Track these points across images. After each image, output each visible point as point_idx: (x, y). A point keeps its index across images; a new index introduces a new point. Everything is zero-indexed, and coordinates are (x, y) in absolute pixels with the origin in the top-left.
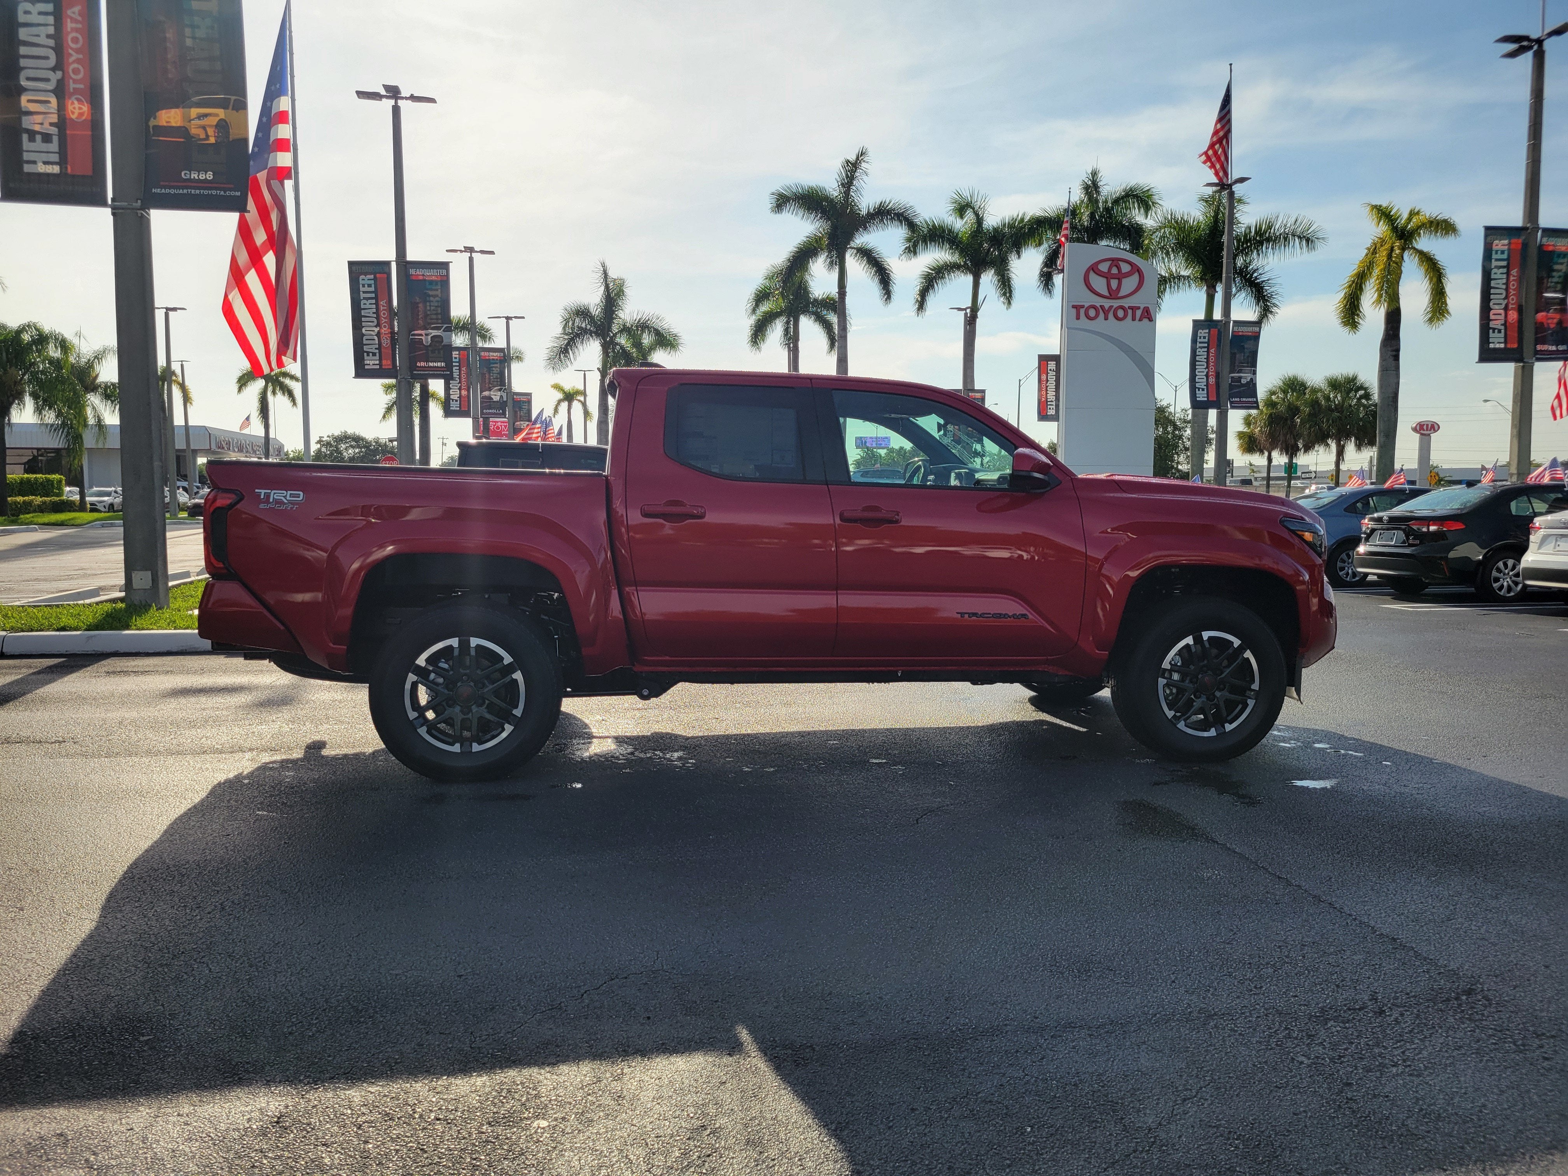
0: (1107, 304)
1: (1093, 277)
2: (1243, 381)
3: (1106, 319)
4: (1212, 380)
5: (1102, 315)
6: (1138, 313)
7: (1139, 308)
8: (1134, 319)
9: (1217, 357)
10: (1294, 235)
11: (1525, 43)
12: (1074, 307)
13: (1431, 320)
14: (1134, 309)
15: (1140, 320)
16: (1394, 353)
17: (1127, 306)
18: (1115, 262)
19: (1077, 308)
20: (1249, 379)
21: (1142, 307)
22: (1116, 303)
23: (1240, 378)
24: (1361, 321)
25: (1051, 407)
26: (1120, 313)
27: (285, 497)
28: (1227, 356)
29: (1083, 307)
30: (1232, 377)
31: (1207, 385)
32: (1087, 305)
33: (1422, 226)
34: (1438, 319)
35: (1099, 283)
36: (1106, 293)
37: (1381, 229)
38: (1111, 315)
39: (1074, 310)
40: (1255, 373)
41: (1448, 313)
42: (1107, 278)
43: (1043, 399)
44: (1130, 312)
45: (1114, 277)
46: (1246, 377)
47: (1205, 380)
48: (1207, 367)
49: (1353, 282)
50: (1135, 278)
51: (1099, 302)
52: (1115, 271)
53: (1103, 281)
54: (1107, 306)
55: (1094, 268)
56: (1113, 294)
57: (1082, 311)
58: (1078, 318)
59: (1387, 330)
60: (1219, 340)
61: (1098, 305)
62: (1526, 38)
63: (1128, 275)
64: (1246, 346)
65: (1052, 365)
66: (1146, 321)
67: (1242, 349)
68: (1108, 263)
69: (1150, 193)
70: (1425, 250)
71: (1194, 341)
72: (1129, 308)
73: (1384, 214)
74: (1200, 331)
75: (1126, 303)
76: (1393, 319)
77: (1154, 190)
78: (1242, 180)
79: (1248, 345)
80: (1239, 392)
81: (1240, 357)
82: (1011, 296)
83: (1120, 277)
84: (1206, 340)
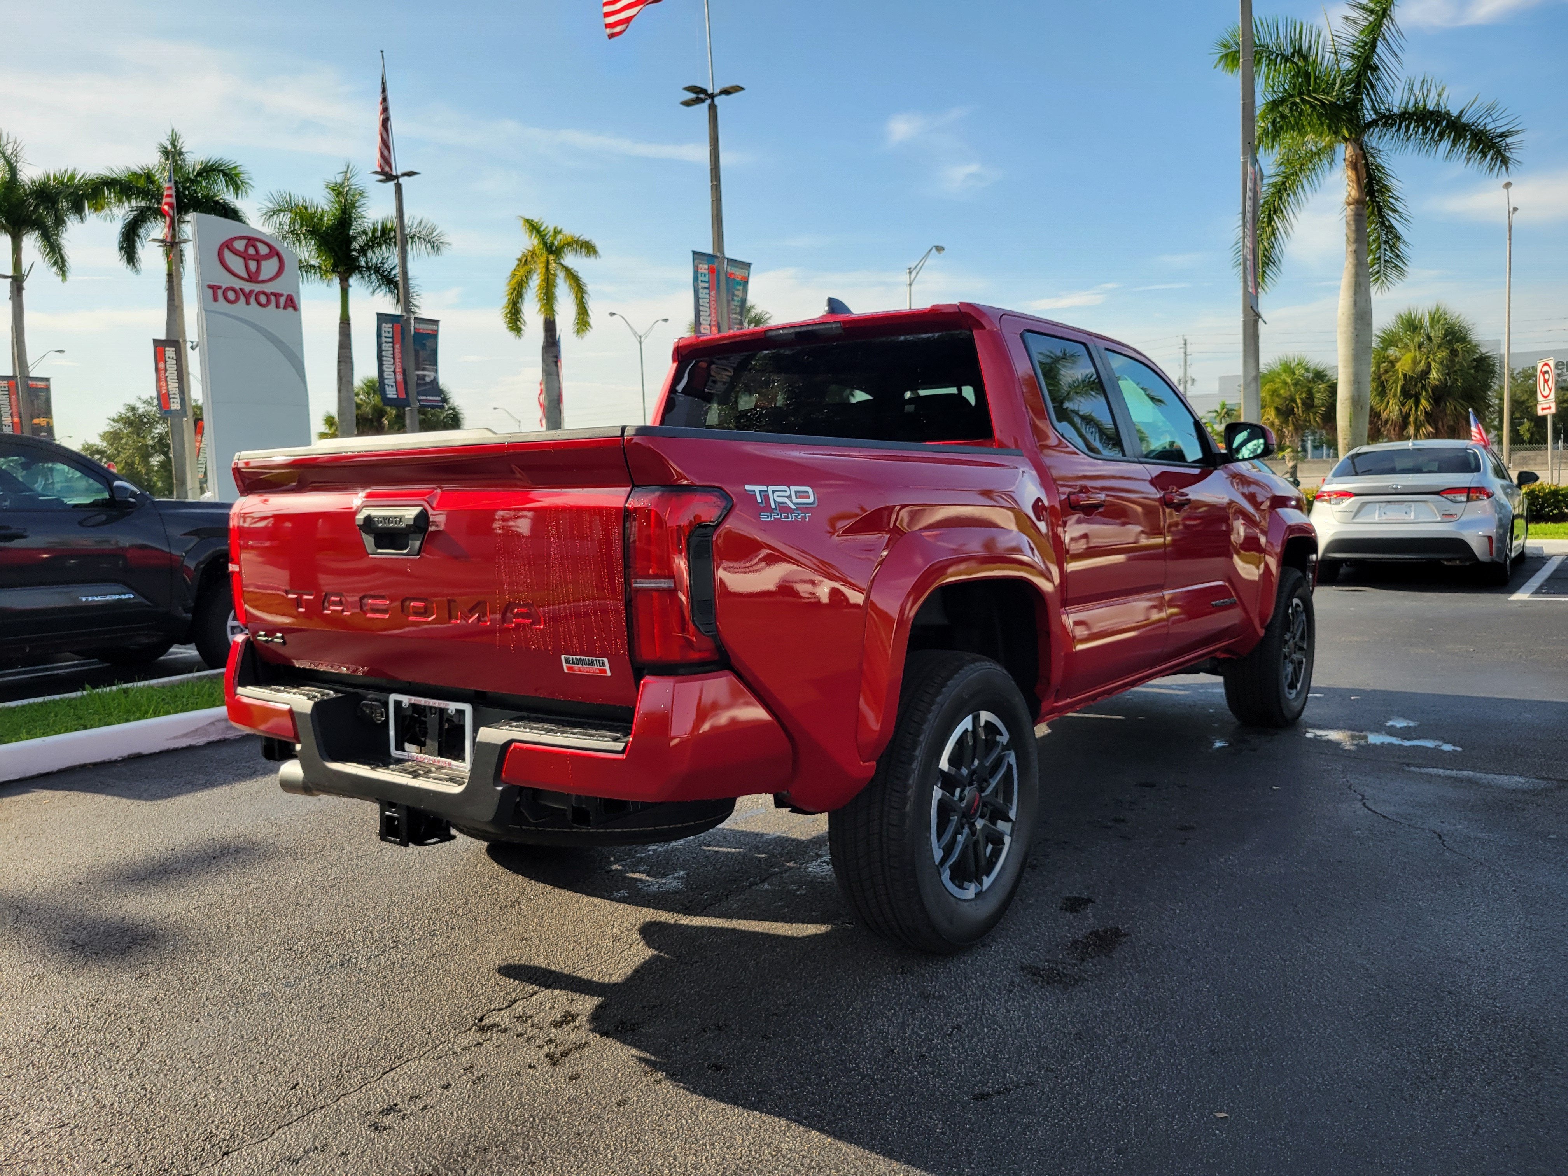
0: (248, 287)
1: (228, 256)
2: (428, 379)
3: (248, 303)
4: (400, 377)
5: (242, 299)
6: (282, 300)
7: (281, 295)
8: (278, 306)
9: (402, 352)
10: (419, 238)
11: (702, 96)
12: (209, 286)
13: (578, 331)
14: (277, 296)
15: (285, 308)
16: (555, 359)
17: (269, 291)
18: (251, 242)
19: (214, 288)
20: (432, 378)
21: (286, 294)
22: (257, 288)
23: (425, 376)
24: (523, 327)
25: (175, 400)
26: (263, 299)
27: (789, 497)
28: (412, 353)
29: (220, 287)
30: (418, 375)
31: (395, 382)
32: (224, 286)
33: (569, 244)
34: (583, 330)
35: (236, 263)
36: (245, 275)
37: (533, 242)
38: (252, 300)
39: (210, 291)
40: (436, 371)
41: (590, 325)
42: (245, 258)
43: (164, 392)
44: (273, 298)
45: (252, 258)
46: (429, 376)
47: (393, 377)
48: (394, 363)
49: (515, 289)
50: (275, 261)
51: (238, 284)
52: (251, 251)
53: (240, 261)
54: (247, 290)
55: (228, 245)
56: (252, 277)
57: (220, 293)
58: (216, 299)
59: (546, 337)
60: (403, 334)
61: (237, 287)
62: (704, 91)
63: (267, 257)
64: (427, 344)
65: (170, 352)
66: (290, 309)
67: (424, 346)
68: (244, 242)
69: (237, 171)
70: (570, 266)
71: (379, 335)
72: (272, 293)
73: (534, 227)
74: (384, 325)
75: (269, 288)
76: (550, 326)
77: (242, 168)
78: (410, 174)
79: (428, 343)
80: (425, 390)
81: (422, 354)
82: (64, 265)
83: (259, 259)
84: (391, 335)
